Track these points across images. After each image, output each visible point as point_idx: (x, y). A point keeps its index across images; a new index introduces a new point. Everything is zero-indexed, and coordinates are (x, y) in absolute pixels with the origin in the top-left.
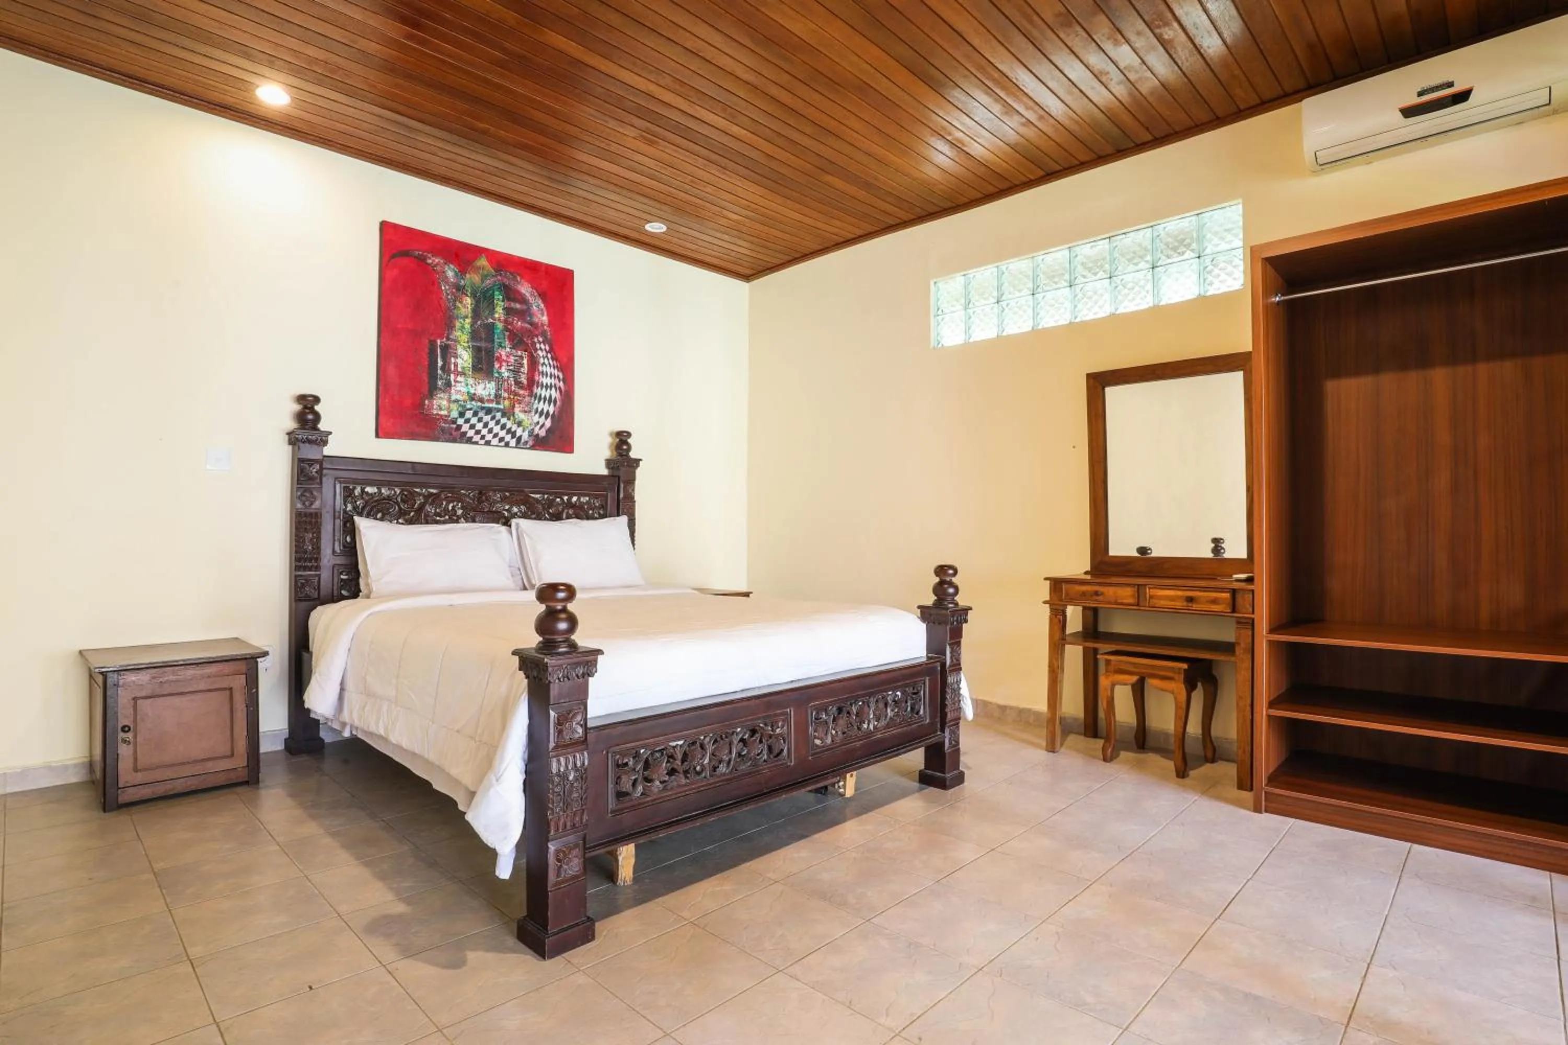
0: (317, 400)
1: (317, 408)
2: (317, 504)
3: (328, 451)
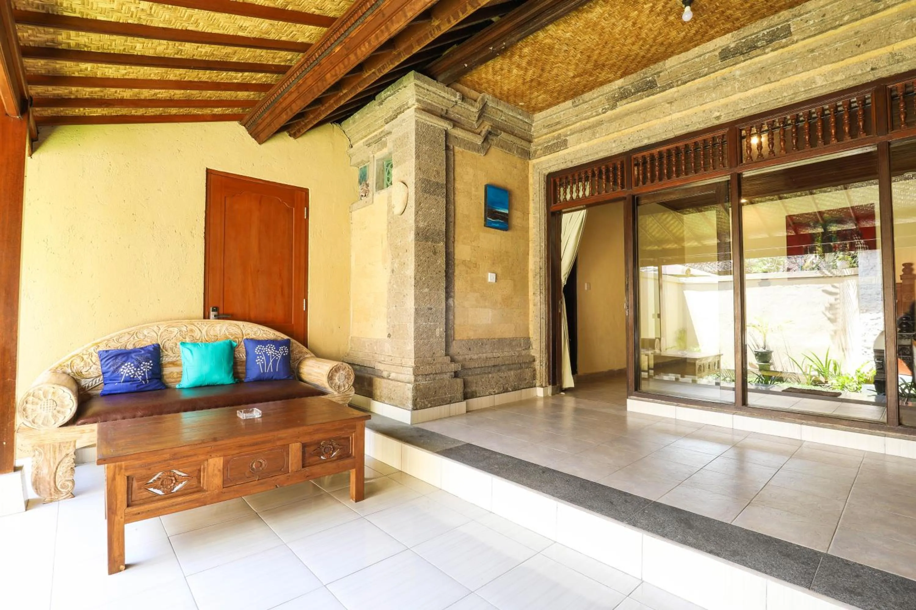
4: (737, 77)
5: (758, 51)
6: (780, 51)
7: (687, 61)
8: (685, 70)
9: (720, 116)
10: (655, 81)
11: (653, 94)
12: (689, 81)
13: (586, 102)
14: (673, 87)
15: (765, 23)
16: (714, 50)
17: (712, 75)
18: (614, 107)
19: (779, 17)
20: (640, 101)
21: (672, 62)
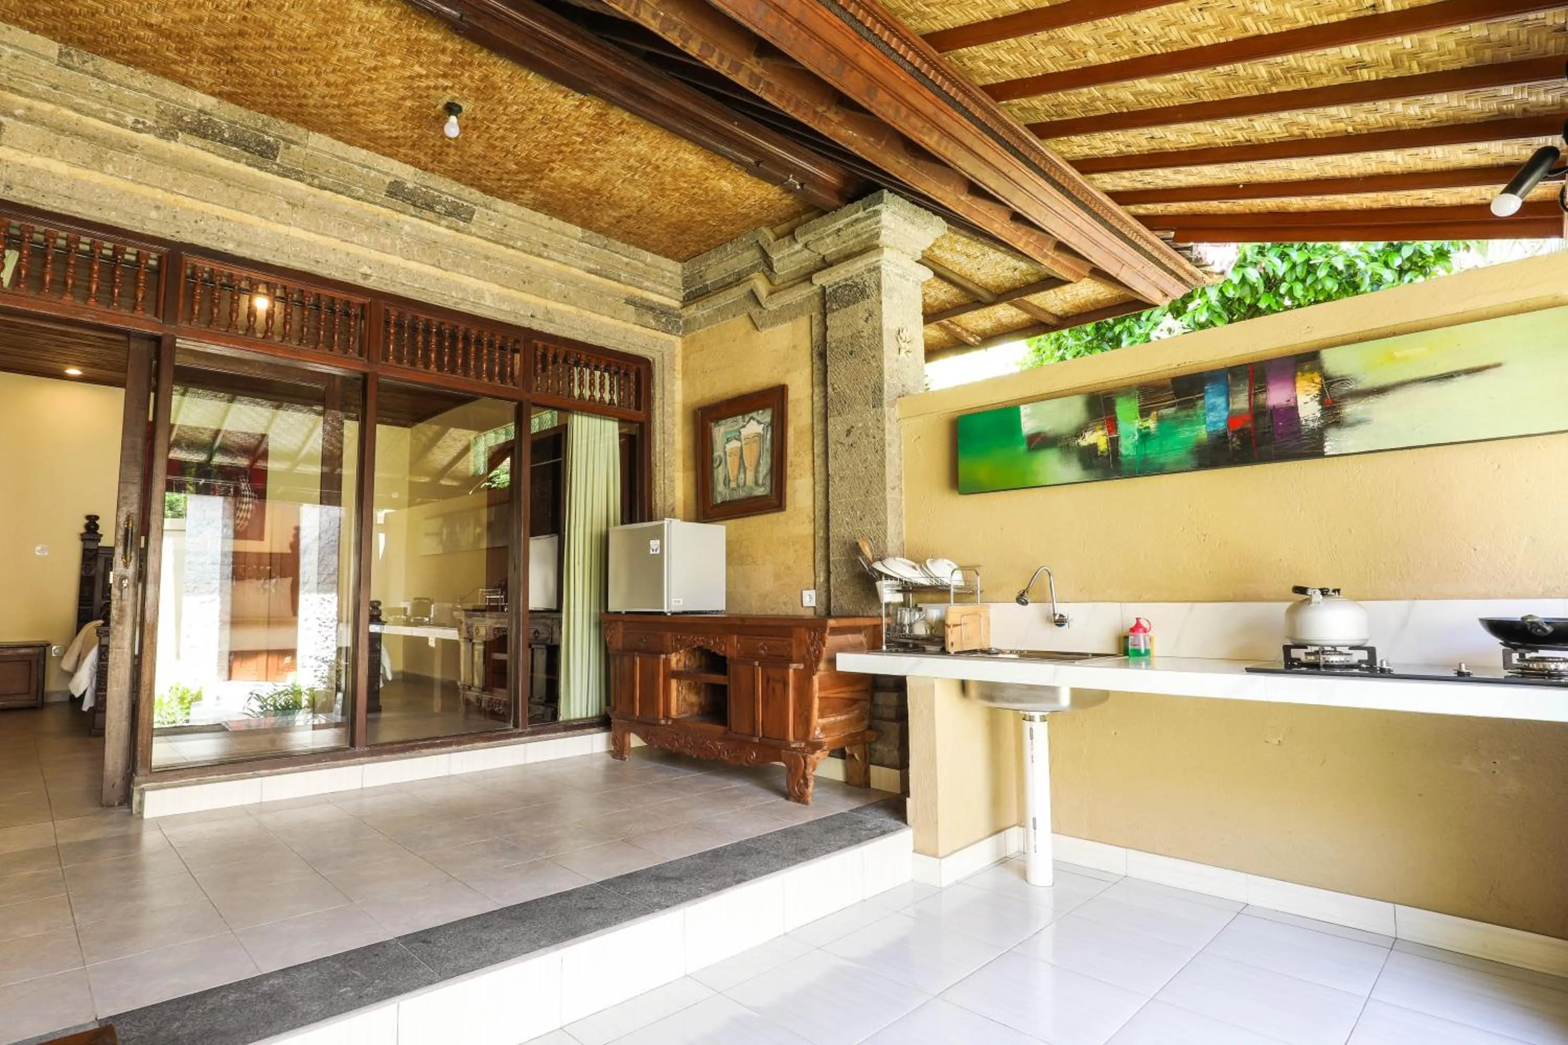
0: (97, 518)
1: (97, 522)
2: (93, 572)
3: (100, 544)
4: (403, 233)
5: (431, 215)
6: (452, 232)
7: (344, 159)
8: (333, 170)
9: (371, 276)
10: (278, 149)
11: (261, 169)
12: (331, 190)
13: (104, 79)
14: (301, 181)
15: (456, 188)
16: (387, 174)
17: (365, 204)
18: (168, 134)
19: (470, 194)
20: (231, 162)
21: (319, 142)
